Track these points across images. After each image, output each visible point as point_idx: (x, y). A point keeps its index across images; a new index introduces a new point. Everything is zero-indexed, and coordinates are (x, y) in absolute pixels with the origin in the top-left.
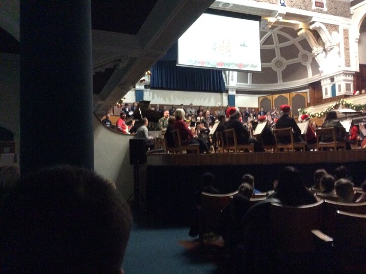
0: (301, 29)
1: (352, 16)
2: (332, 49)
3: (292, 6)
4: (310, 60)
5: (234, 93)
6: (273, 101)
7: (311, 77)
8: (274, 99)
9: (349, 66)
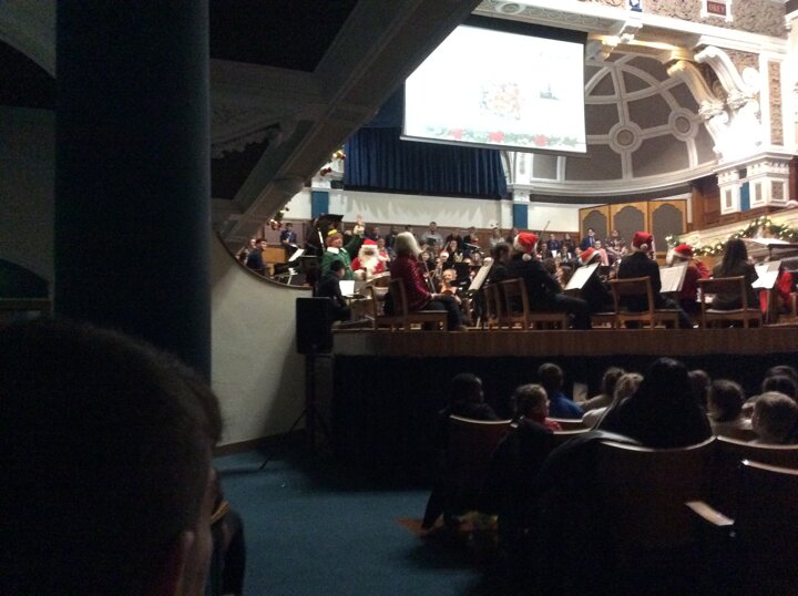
0: (675, 62)
1: (789, 34)
2: (742, 106)
3: (656, 12)
4: (695, 130)
5: (526, 199)
6: (612, 218)
7: (695, 168)
8: (613, 213)
9: (780, 144)
